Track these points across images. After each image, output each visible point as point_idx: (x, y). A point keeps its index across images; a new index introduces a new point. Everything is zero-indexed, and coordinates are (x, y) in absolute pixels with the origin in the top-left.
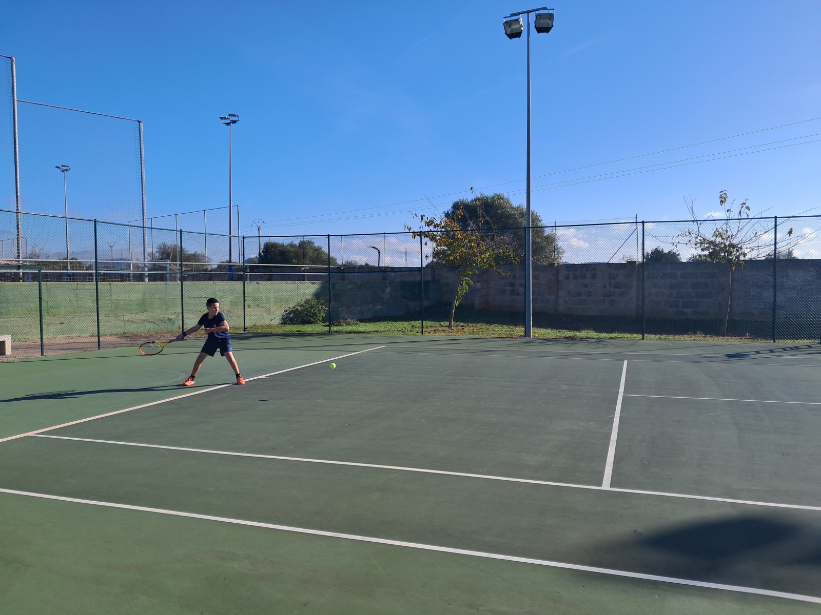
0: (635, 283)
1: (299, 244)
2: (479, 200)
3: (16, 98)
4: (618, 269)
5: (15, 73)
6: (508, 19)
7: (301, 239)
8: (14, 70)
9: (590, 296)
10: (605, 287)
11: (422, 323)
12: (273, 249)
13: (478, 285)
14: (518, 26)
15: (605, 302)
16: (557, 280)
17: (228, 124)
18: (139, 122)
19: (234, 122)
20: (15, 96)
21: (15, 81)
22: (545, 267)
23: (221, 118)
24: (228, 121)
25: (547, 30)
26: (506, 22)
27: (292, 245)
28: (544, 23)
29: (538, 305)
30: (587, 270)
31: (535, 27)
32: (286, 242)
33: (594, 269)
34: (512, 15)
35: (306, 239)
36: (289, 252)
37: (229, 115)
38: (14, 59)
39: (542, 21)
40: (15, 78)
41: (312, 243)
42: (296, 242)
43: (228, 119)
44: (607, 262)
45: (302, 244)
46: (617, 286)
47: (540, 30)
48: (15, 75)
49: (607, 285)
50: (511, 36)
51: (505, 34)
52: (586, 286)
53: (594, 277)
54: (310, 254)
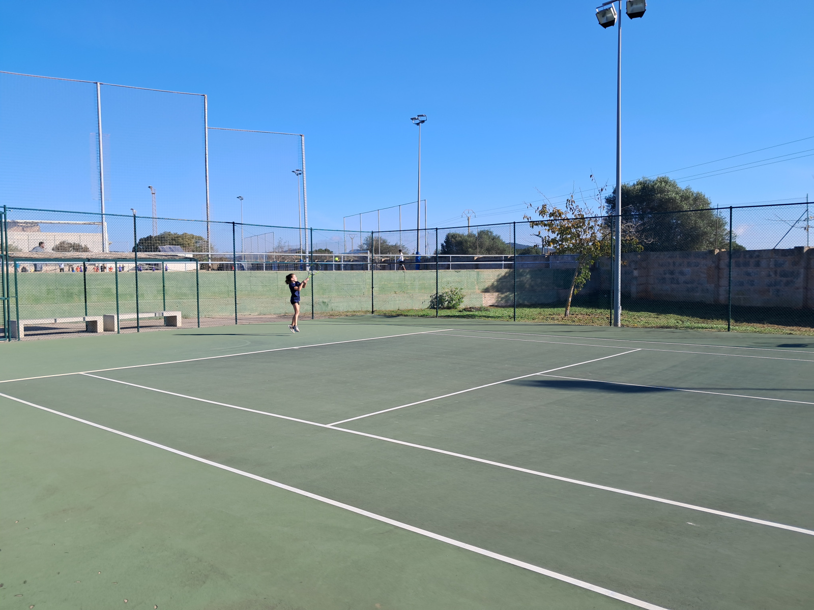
0: (802, 271)
1: (478, 234)
2: (641, 183)
3: (207, 126)
4: (786, 256)
5: (206, 106)
6: (602, 9)
7: (482, 228)
8: (206, 104)
9: (752, 285)
10: (769, 276)
11: (514, 310)
12: (452, 239)
13: (636, 273)
14: (610, 15)
15: (769, 292)
16: (718, 267)
17: (418, 124)
18: (301, 135)
19: (423, 122)
20: (206, 124)
21: (206, 113)
22: (706, 254)
23: (412, 119)
24: (417, 121)
25: (640, 14)
26: (598, 13)
27: (470, 236)
28: (637, 8)
29: (698, 294)
30: (751, 257)
31: (627, 13)
32: (465, 232)
33: (758, 256)
34: (605, 4)
35: (486, 228)
36: (466, 241)
37: (418, 116)
38: (206, 96)
39: (635, 6)
40: (206, 111)
41: (491, 232)
42: (475, 231)
43: (418, 119)
44: (772, 248)
45: (481, 234)
46: (784, 275)
47: (632, 16)
48: (206, 108)
49: (771, 273)
50: (605, 25)
51: (600, 23)
52: (748, 274)
53: (758, 265)
54: (487, 243)
